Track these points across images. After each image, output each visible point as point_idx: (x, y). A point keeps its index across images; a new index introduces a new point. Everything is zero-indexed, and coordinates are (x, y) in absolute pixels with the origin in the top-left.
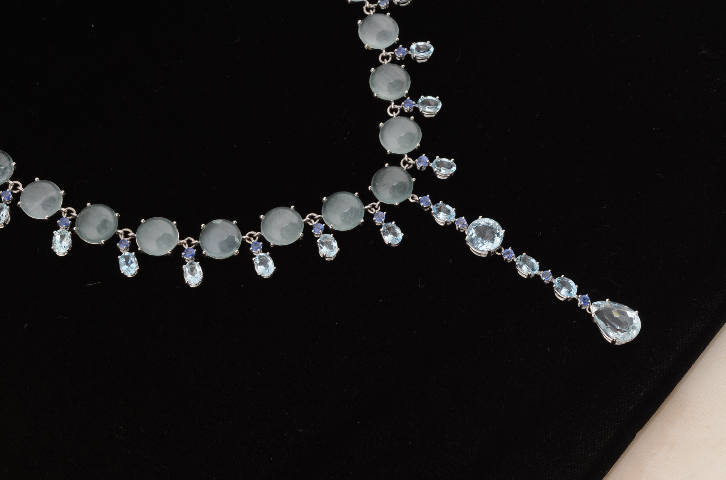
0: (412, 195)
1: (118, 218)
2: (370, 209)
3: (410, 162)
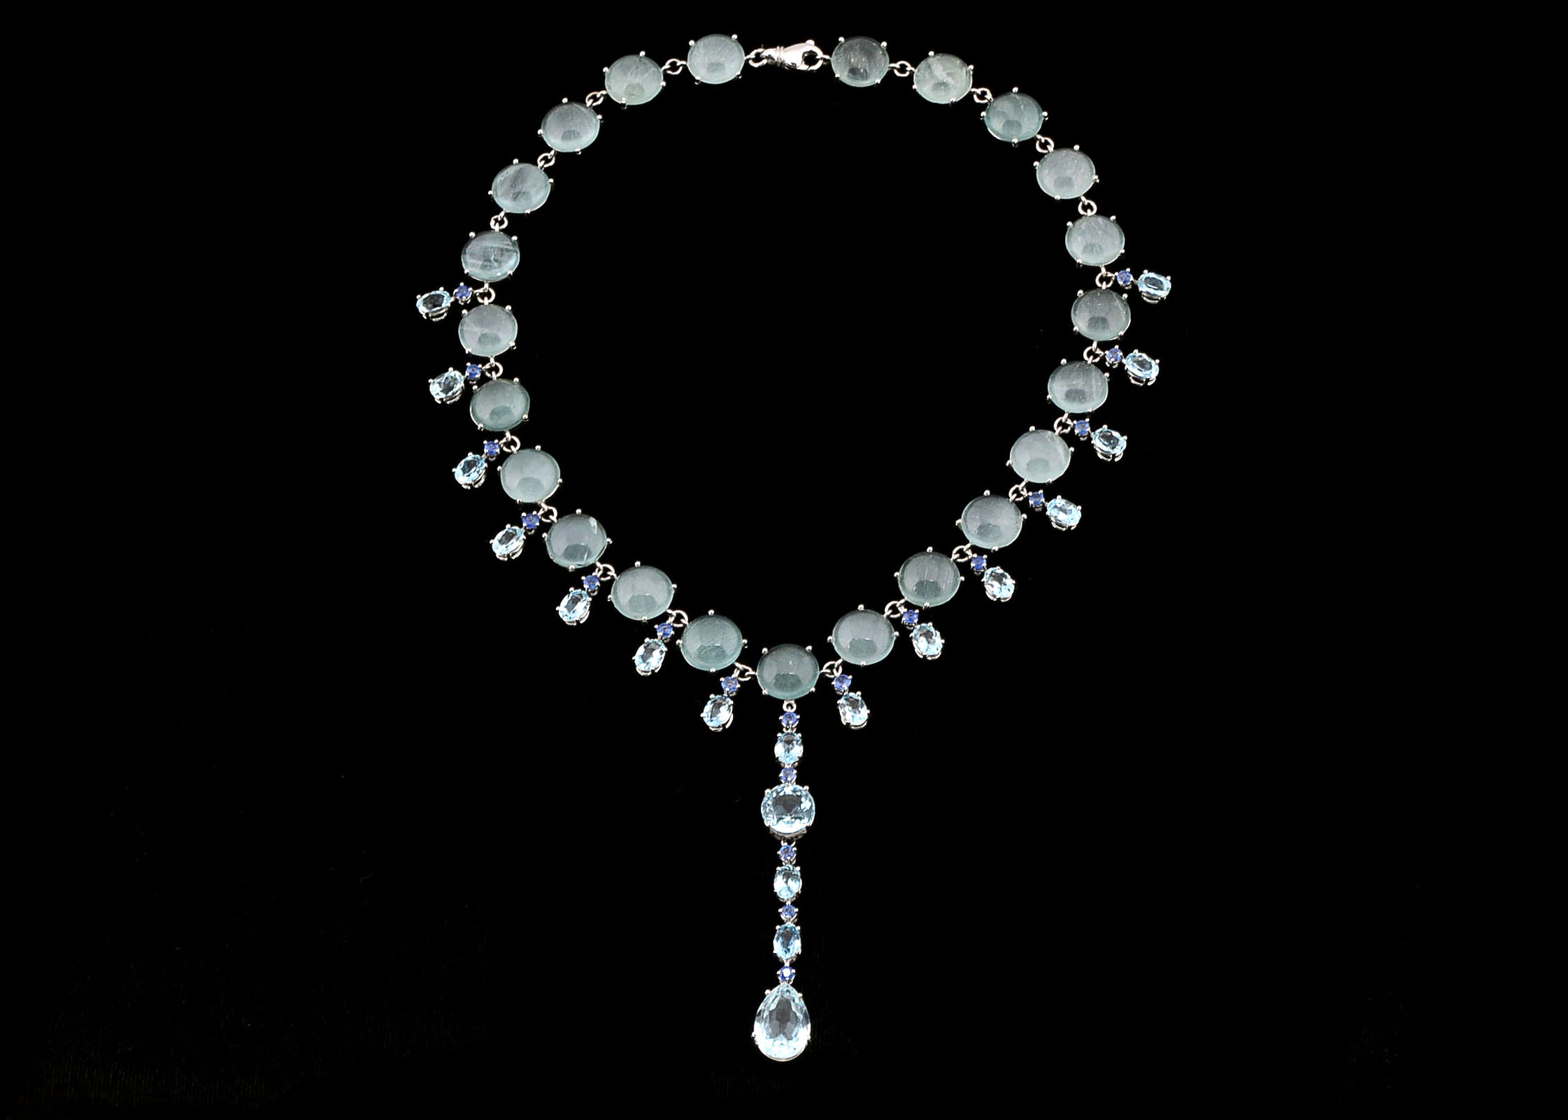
0: (793, 702)
1: (523, 422)
2: (738, 669)
3: (835, 671)
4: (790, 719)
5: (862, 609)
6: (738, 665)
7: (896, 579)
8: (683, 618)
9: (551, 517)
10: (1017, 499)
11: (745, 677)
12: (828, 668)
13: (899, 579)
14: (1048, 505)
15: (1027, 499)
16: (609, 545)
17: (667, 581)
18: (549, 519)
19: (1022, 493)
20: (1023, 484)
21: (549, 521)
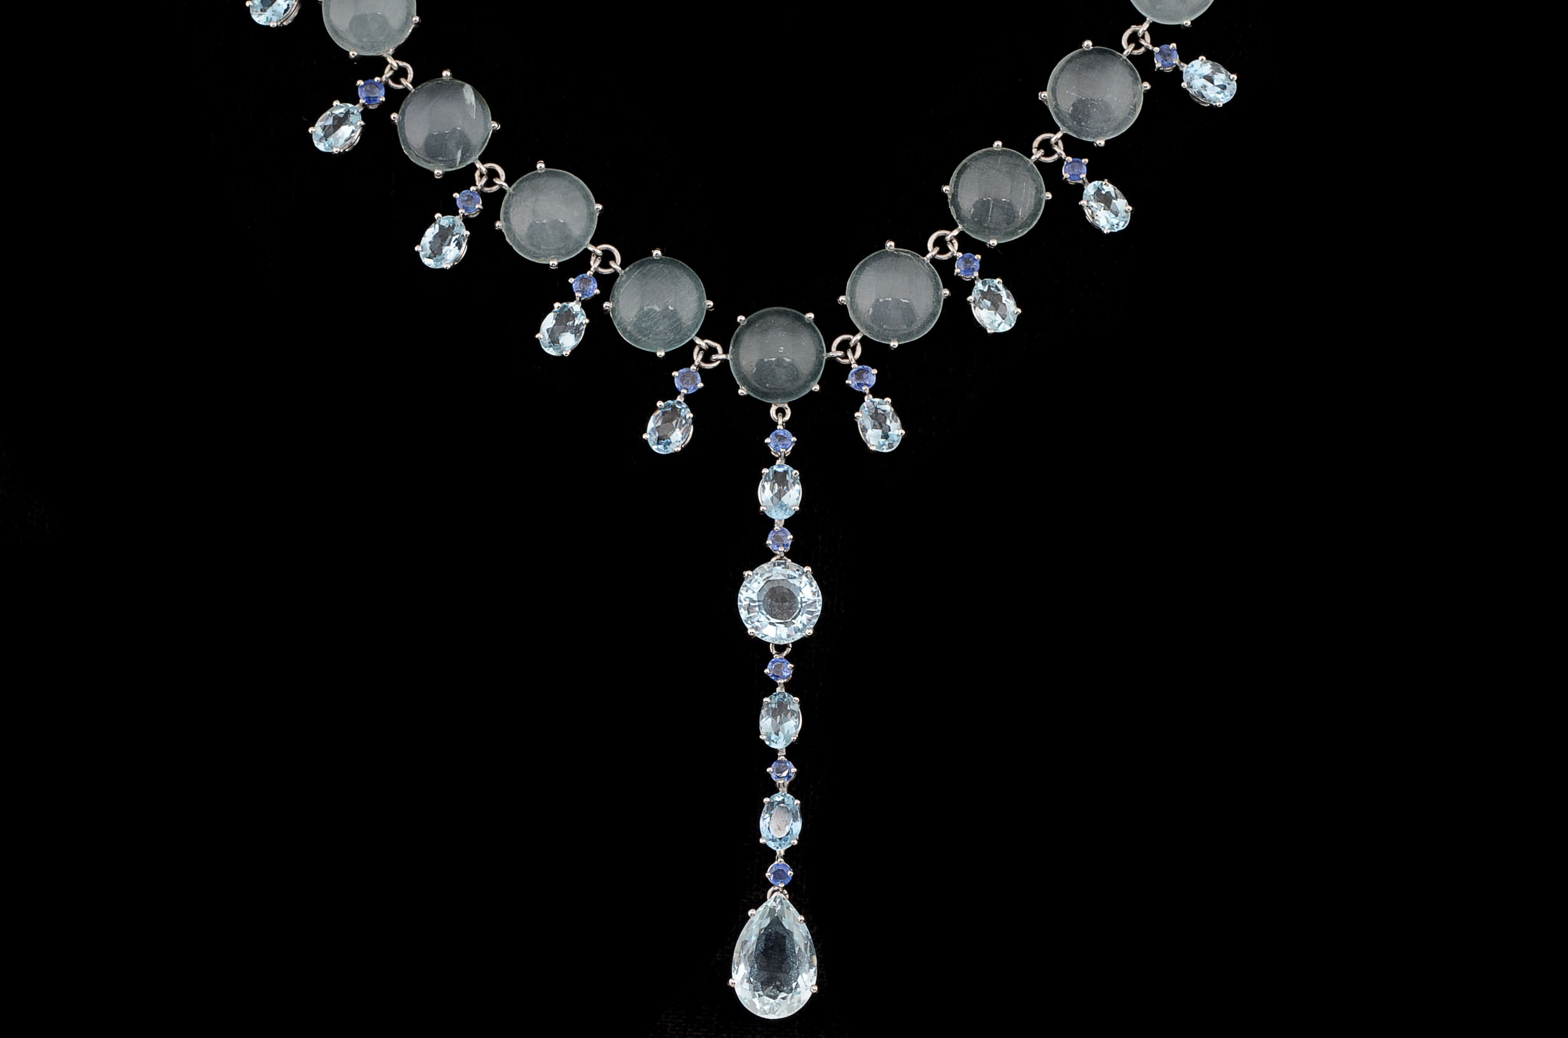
0: (786, 406)
2: (700, 348)
3: (849, 354)
4: (781, 443)
5: (893, 248)
6: (698, 341)
7: (945, 196)
8: (614, 259)
9: (403, 80)
10: (1136, 52)
11: (712, 362)
12: (839, 348)
13: (950, 197)
14: (1185, 68)
15: (1149, 54)
16: (495, 133)
17: (586, 197)
18: (400, 83)
19: (1142, 42)
20: (1146, 26)
21: (400, 87)
